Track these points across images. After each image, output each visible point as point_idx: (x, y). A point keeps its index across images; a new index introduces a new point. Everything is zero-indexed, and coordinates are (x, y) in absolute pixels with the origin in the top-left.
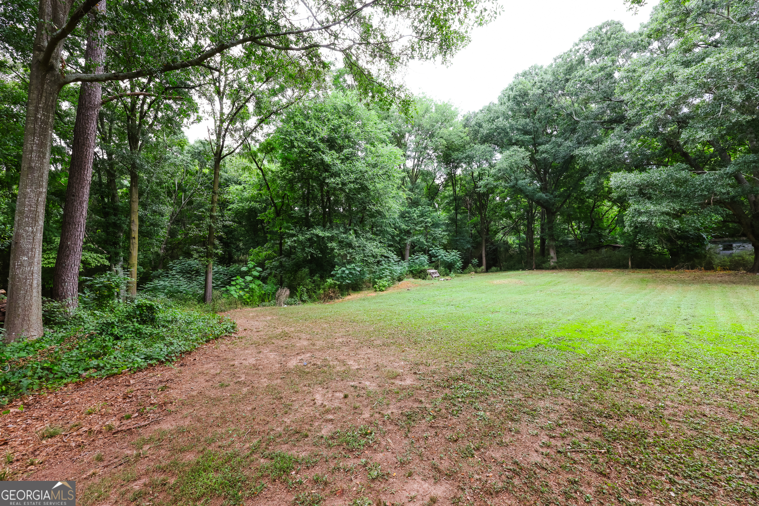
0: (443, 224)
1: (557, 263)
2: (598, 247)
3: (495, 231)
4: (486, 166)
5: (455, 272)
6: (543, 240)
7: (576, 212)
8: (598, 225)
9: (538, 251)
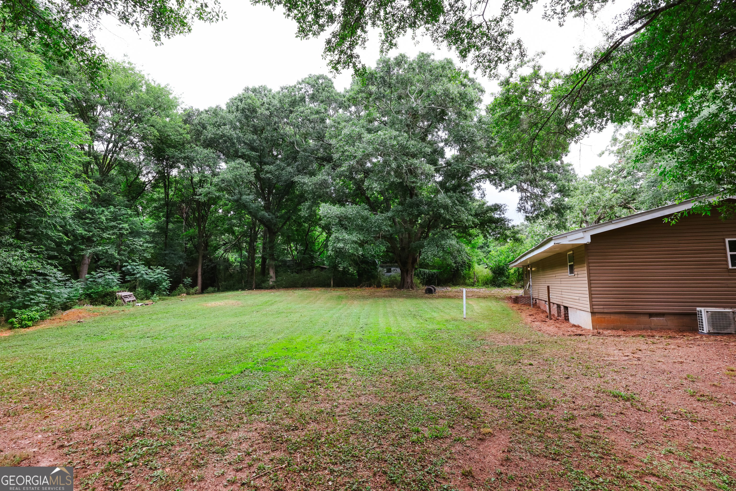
0: (148, 233)
1: (275, 282)
2: (310, 268)
3: (215, 247)
4: (208, 173)
5: (159, 294)
6: (264, 259)
7: (294, 234)
8: (311, 248)
9: (259, 270)
